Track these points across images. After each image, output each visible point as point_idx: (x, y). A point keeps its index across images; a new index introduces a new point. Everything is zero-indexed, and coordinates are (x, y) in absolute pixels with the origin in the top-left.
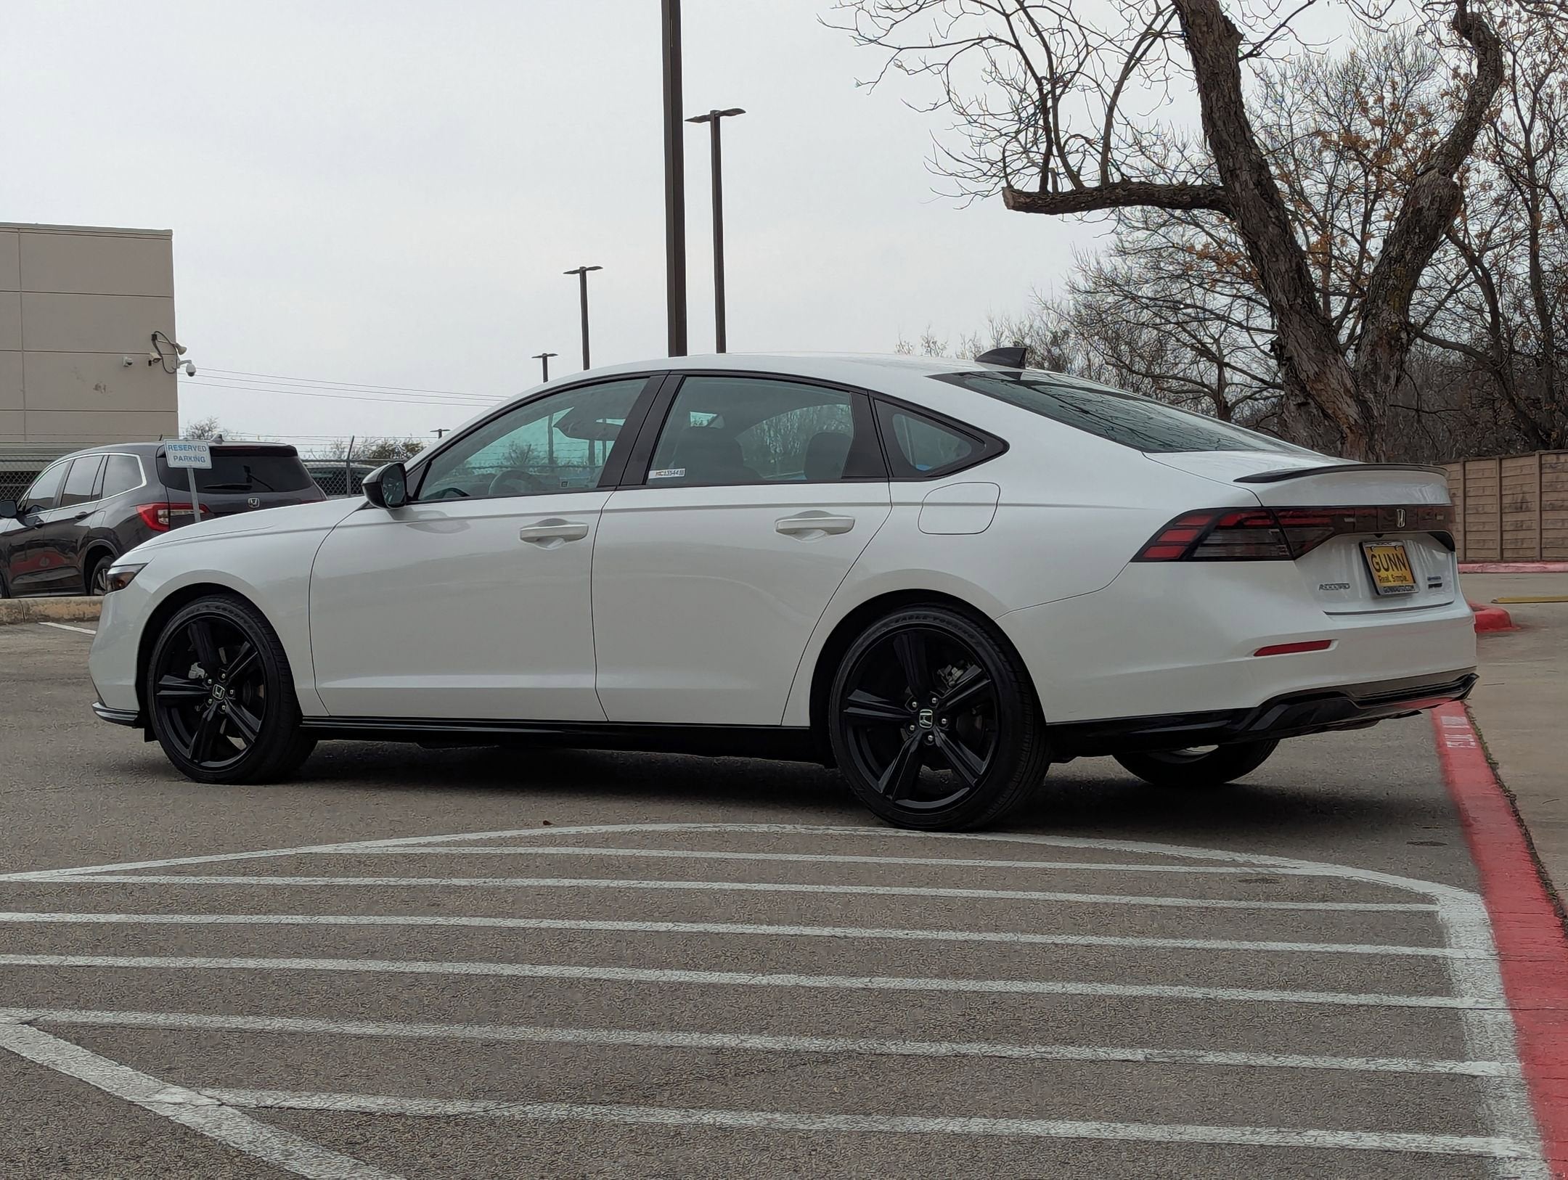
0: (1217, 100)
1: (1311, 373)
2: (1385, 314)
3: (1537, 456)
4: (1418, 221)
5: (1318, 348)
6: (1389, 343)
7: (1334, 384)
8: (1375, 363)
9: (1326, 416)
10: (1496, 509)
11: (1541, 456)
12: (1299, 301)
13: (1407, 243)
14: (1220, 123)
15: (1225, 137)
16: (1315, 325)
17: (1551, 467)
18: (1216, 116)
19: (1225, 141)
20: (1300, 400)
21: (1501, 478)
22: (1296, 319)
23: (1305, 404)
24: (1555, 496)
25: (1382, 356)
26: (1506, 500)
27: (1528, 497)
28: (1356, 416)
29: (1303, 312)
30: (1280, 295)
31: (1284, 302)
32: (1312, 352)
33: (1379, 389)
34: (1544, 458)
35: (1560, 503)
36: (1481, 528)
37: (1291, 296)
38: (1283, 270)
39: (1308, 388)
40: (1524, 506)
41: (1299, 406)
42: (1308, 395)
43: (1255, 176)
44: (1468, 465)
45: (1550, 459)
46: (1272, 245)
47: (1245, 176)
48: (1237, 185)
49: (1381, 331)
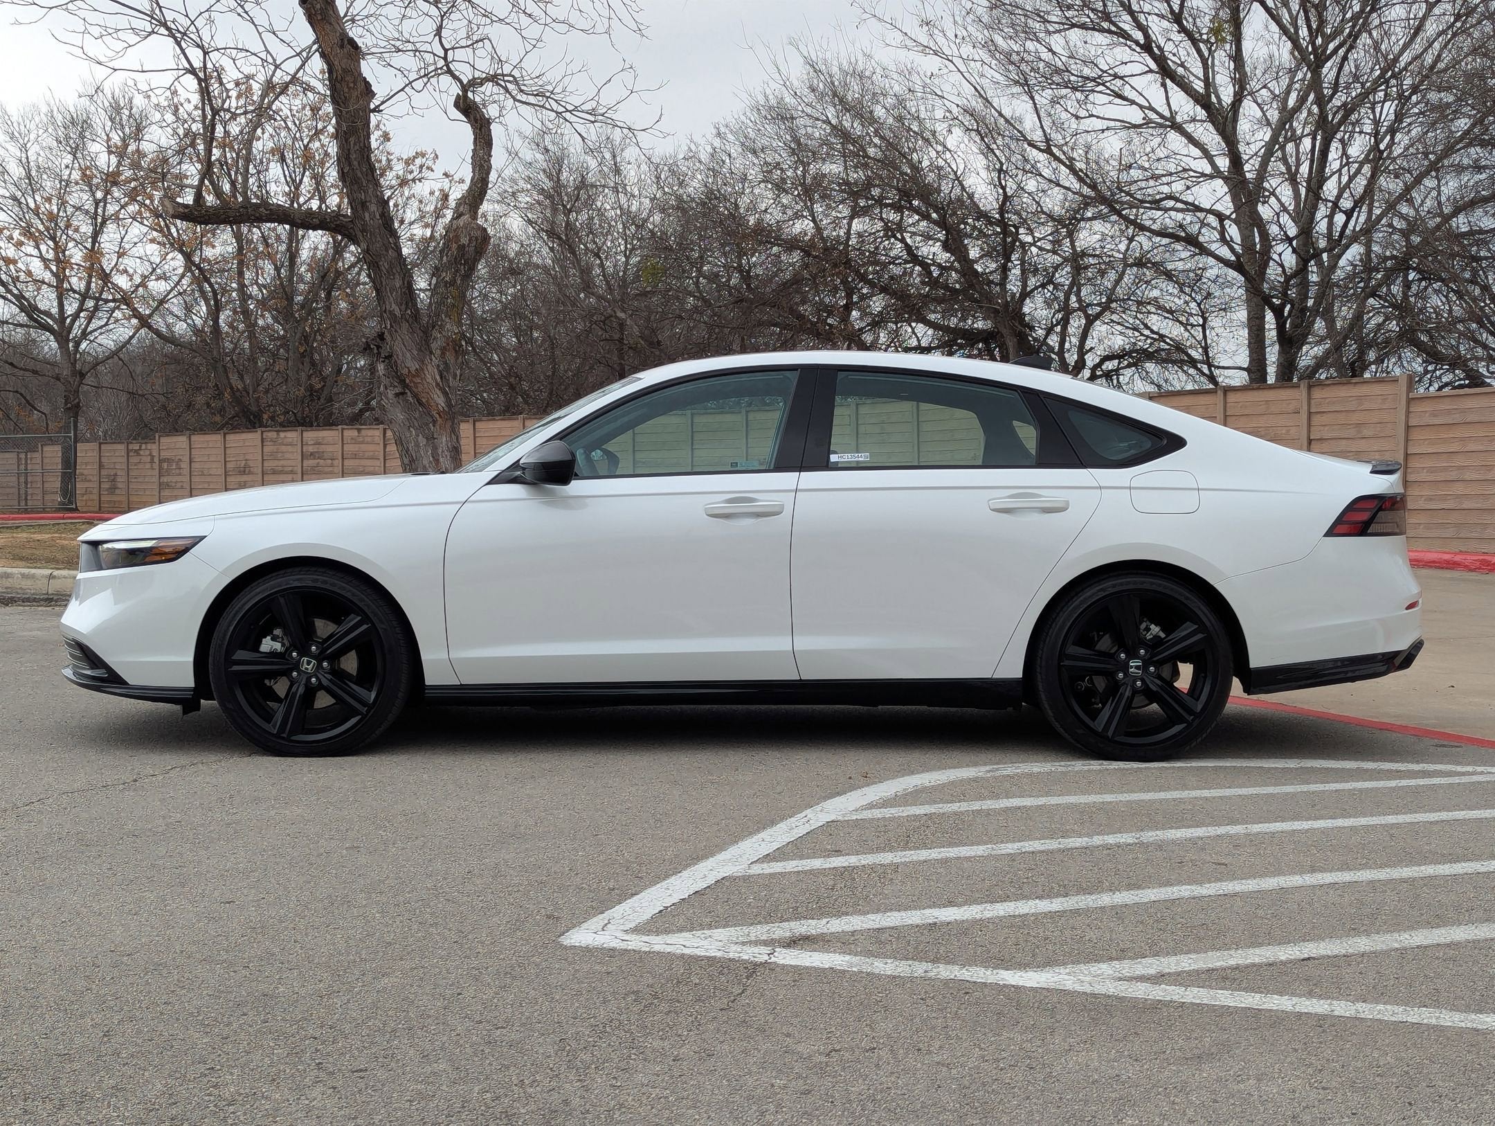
0: (355, 144)
1: (413, 370)
2: (448, 326)
3: (259, 432)
4: (463, 255)
5: (420, 350)
6: (454, 349)
7: (429, 379)
8: (446, 363)
9: (421, 404)
10: (221, 471)
11: (262, 432)
12: (409, 312)
13: (457, 271)
14: (355, 163)
15: (359, 175)
16: (419, 331)
17: (271, 441)
18: (353, 156)
19: (359, 178)
20: (397, 390)
21: (225, 448)
22: (405, 325)
23: (403, 394)
24: (276, 463)
25: (450, 357)
26: (229, 465)
27: (251, 464)
28: (443, 405)
29: (411, 320)
30: (394, 306)
31: (397, 312)
32: (415, 353)
33: (451, 384)
34: (265, 434)
35: (280, 469)
36: (206, 486)
37: (403, 307)
38: (398, 285)
39: (407, 381)
40: (247, 470)
41: (397, 395)
42: (406, 386)
43: (380, 210)
44: (192, 437)
45: (272, 435)
46: (391, 264)
47: (373, 208)
48: (367, 215)
49: (448, 338)
